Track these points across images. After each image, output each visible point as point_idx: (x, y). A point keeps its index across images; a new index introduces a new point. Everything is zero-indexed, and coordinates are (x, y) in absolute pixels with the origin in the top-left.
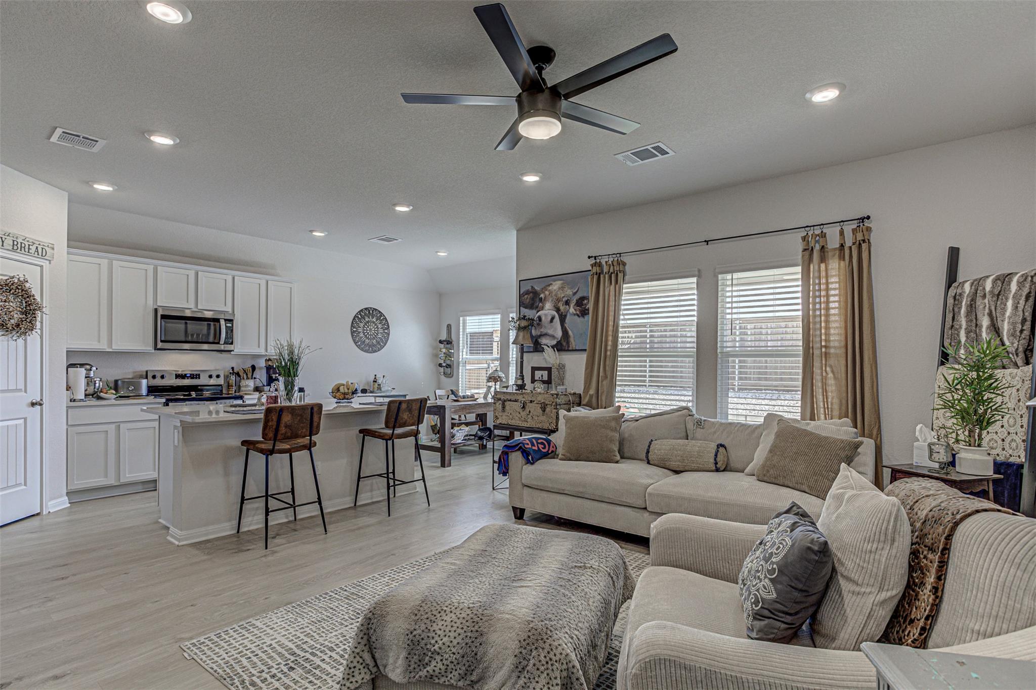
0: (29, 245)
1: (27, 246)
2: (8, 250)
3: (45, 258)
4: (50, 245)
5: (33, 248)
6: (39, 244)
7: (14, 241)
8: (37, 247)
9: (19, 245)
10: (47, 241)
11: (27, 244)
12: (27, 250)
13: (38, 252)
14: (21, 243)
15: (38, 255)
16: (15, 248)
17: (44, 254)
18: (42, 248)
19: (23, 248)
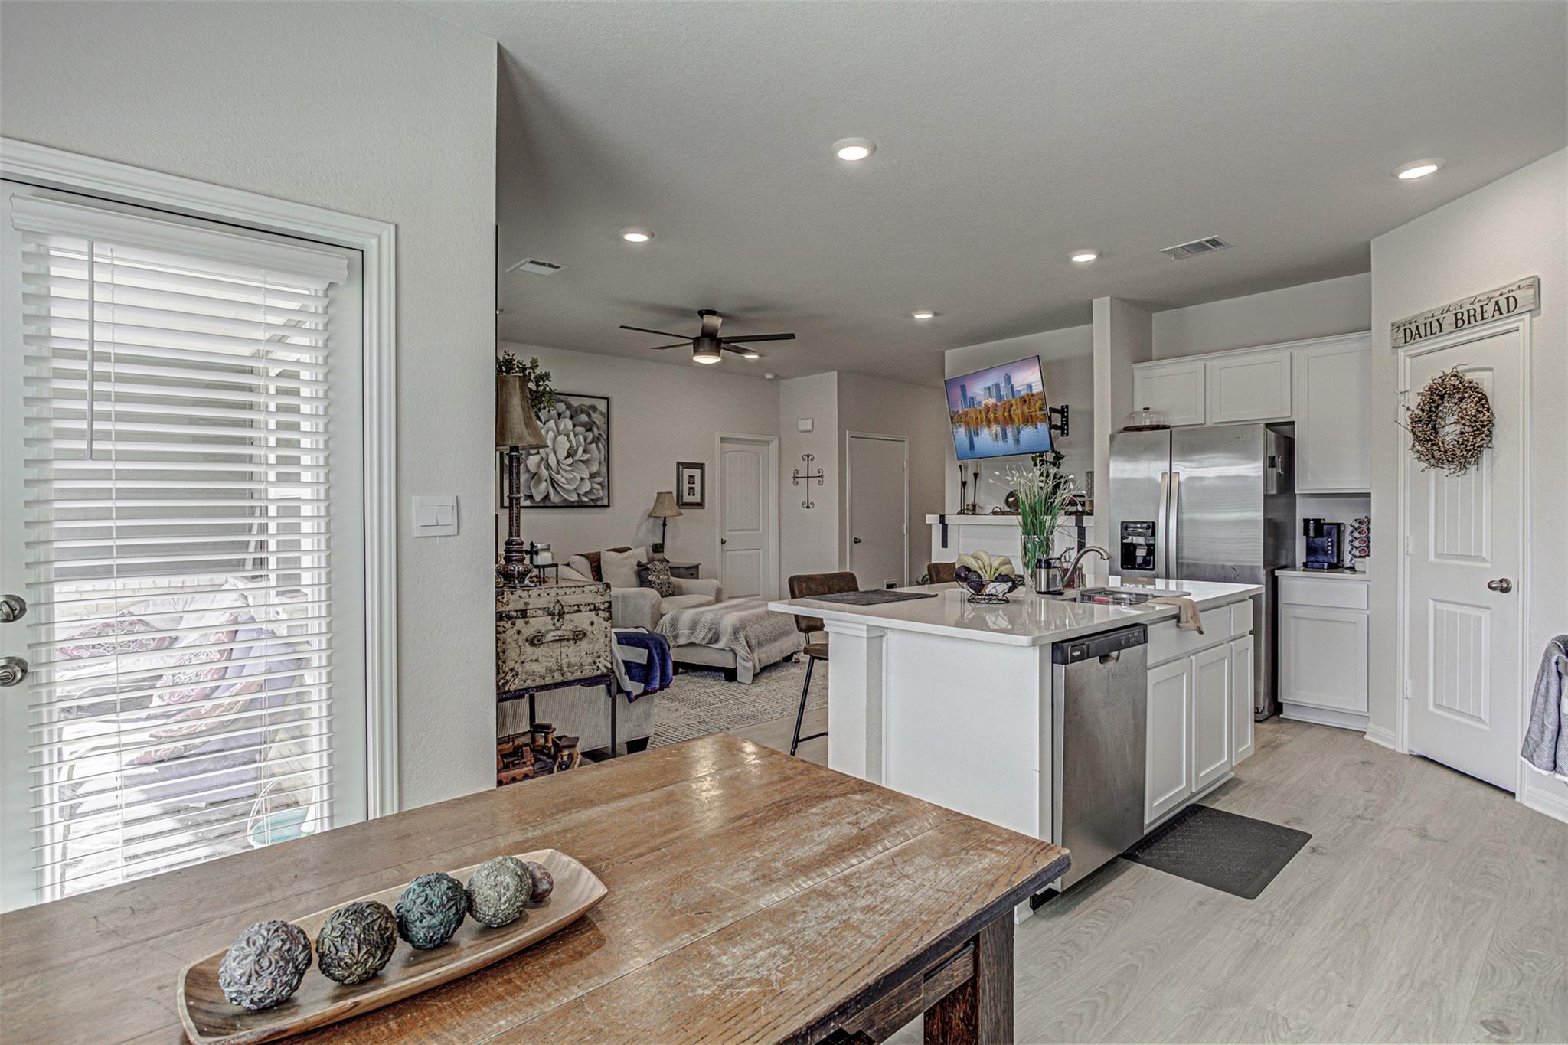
0: (1482, 307)
1: (1479, 311)
2: (1451, 333)
3: (1516, 311)
4: (1522, 284)
5: (1490, 308)
6: (1501, 295)
7: (1456, 314)
8: (1497, 303)
9: (1465, 318)
10: (1513, 281)
11: (1477, 307)
12: (1479, 317)
13: (1499, 309)
14: (1468, 311)
15: (1501, 313)
16: (1460, 323)
17: (1512, 307)
18: (1508, 298)
19: (1472, 318)
